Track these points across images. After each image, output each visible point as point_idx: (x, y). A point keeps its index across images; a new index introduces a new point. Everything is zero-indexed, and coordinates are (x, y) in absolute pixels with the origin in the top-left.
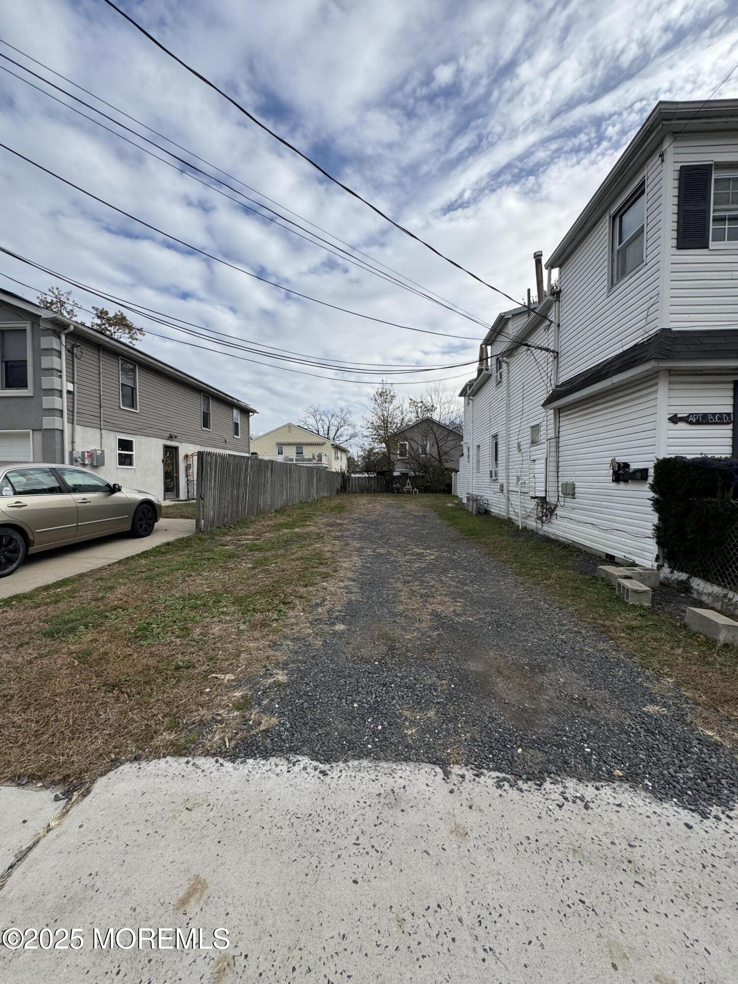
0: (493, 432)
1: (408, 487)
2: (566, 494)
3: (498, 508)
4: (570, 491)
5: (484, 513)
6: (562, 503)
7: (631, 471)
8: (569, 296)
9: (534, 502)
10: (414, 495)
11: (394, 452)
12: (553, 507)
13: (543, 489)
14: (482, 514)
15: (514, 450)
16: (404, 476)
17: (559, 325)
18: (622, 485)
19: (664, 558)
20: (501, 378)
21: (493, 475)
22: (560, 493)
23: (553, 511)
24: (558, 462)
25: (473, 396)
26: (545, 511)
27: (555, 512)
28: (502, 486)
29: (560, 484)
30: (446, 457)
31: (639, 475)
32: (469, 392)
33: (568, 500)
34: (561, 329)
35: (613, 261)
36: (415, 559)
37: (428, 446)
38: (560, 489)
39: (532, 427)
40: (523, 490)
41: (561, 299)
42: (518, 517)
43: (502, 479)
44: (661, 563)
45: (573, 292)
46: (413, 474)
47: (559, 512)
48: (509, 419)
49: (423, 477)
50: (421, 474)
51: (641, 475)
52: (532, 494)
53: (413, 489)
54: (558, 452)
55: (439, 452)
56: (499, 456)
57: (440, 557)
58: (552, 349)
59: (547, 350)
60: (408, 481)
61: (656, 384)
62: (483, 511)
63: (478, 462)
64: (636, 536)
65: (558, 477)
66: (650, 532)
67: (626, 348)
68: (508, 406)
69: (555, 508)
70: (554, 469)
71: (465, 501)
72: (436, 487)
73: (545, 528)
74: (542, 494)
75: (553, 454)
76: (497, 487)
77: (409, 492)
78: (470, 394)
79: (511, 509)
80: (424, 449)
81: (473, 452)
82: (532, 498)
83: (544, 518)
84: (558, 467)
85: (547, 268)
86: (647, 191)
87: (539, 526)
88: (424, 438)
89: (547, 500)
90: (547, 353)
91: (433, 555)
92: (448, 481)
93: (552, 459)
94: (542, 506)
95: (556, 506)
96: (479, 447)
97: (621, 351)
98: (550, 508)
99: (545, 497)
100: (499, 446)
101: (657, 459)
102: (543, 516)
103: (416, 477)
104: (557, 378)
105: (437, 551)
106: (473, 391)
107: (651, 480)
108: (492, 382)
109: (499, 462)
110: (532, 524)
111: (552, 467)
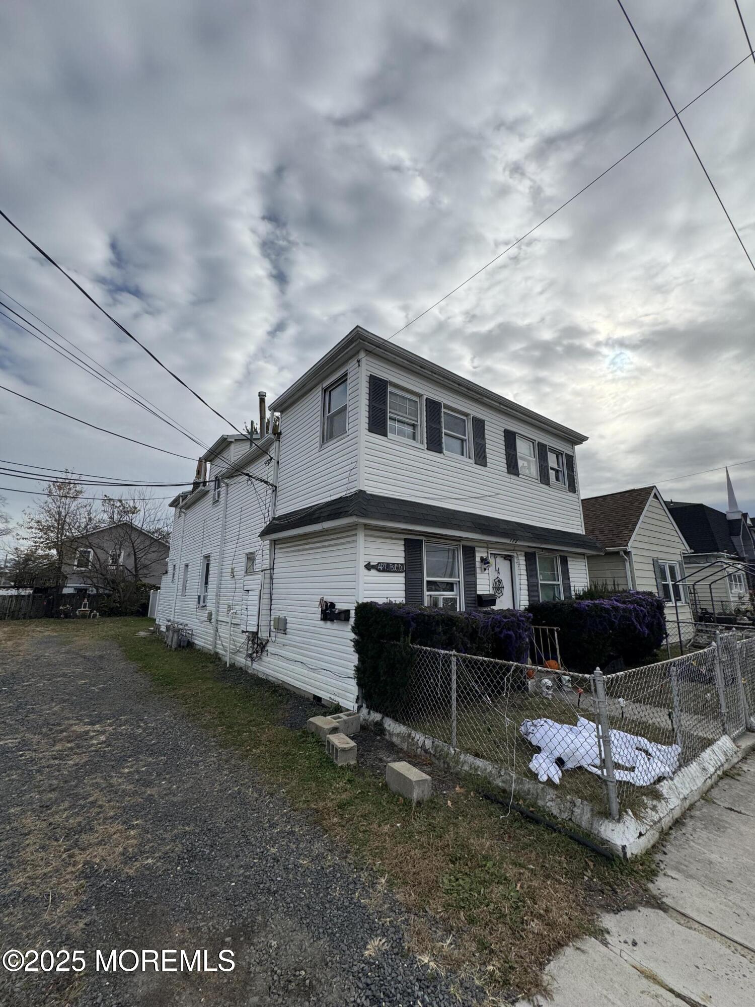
0: (205, 552)
1: (85, 609)
2: (277, 629)
3: (203, 640)
4: (281, 626)
5: (186, 645)
6: (273, 639)
7: (336, 612)
8: (288, 440)
9: (245, 636)
10: (91, 620)
11: (69, 562)
12: (264, 643)
13: (256, 623)
14: (183, 647)
15: (227, 576)
16: (82, 593)
17: (278, 462)
18: (329, 624)
19: (363, 698)
20: (219, 497)
21: (201, 601)
22: (272, 627)
23: (264, 647)
24: (271, 594)
25: (186, 509)
26: (255, 646)
27: (267, 648)
28: (210, 615)
29: (272, 617)
30: (145, 571)
31: (343, 616)
32: (181, 504)
33: (280, 635)
34: (280, 466)
35: (324, 424)
36: (71, 749)
37: (122, 556)
38: (272, 623)
39: (247, 554)
40: (234, 621)
41: (281, 440)
42: (226, 651)
43: (211, 606)
44: (360, 704)
45: (292, 437)
46: (95, 592)
47: (270, 648)
48: (224, 542)
49: (108, 596)
50: (107, 592)
51: (344, 616)
52: (243, 628)
53: (92, 611)
54: (272, 583)
55: (136, 565)
56: (210, 579)
57: (116, 735)
58: (271, 482)
59: (266, 482)
60: (86, 601)
61: (356, 535)
62: (185, 644)
63: (185, 584)
64: (339, 676)
65: (271, 610)
66: (352, 672)
67: (333, 498)
68: (224, 527)
69: (266, 643)
70: (267, 601)
71: (163, 629)
72: (126, 609)
73: (255, 666)
74: (254, 629)
75: (267, 586)
76: (204, 615)
77: (84, 616)
78: (183, 506)
79: (218, 642)
80: (115, 561)
81: (180, 570)
82: (243, 632)
83: (255, 655)
84: (271, 600)
85: (270, 410)
86: (349, 381)
87: (249, 663)
88: (118, 547)
89: (259, 636)
90: (265, 485)
91: (103, 733)
92: (143, 601)
93: (266, 591)
94: (253, 641)
95: (268, 641)
96: (187, 566)
97: (329, 499)
98: (262, 643)
99: (257, 633)
100: (211, 569)
101: (357, 603)
102: (254, 653)
103: (98, 595)
104: (274, 511)
105: (111, 725)
106: (186, 504)
107: (352, 621)
108: (209, 499)
109: (209, 587)
110: (241, 660)
111: (265, 601)
